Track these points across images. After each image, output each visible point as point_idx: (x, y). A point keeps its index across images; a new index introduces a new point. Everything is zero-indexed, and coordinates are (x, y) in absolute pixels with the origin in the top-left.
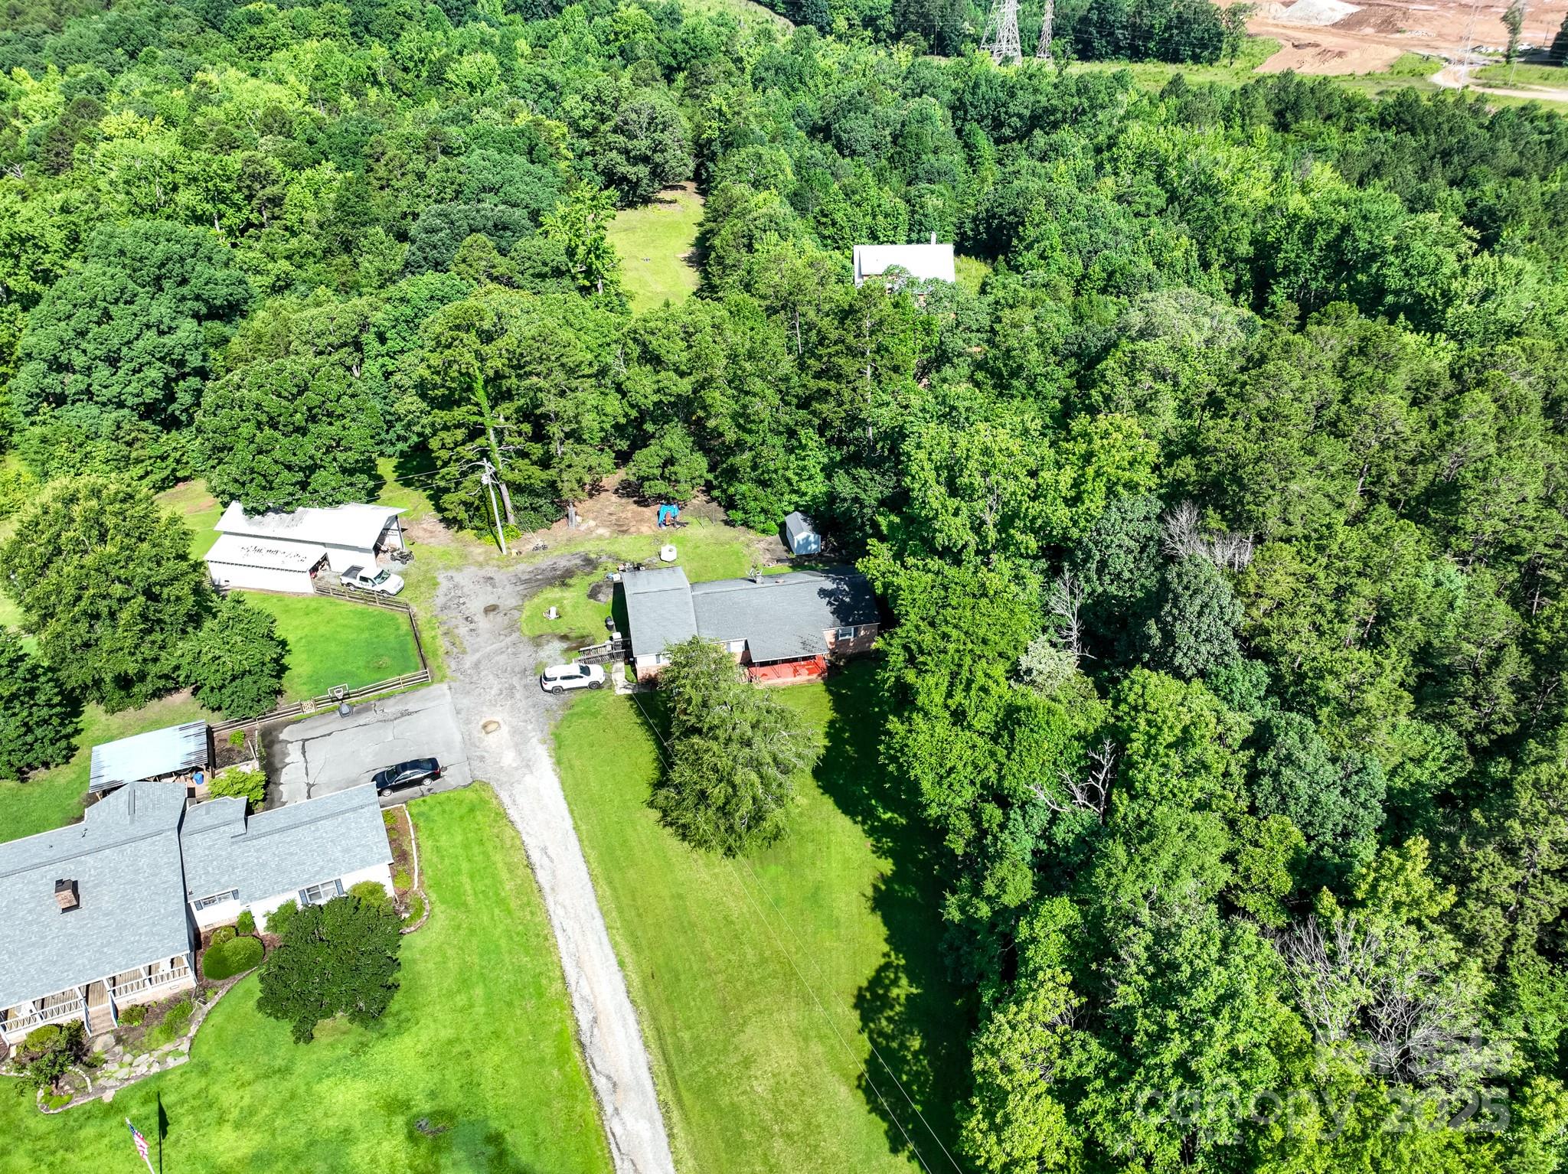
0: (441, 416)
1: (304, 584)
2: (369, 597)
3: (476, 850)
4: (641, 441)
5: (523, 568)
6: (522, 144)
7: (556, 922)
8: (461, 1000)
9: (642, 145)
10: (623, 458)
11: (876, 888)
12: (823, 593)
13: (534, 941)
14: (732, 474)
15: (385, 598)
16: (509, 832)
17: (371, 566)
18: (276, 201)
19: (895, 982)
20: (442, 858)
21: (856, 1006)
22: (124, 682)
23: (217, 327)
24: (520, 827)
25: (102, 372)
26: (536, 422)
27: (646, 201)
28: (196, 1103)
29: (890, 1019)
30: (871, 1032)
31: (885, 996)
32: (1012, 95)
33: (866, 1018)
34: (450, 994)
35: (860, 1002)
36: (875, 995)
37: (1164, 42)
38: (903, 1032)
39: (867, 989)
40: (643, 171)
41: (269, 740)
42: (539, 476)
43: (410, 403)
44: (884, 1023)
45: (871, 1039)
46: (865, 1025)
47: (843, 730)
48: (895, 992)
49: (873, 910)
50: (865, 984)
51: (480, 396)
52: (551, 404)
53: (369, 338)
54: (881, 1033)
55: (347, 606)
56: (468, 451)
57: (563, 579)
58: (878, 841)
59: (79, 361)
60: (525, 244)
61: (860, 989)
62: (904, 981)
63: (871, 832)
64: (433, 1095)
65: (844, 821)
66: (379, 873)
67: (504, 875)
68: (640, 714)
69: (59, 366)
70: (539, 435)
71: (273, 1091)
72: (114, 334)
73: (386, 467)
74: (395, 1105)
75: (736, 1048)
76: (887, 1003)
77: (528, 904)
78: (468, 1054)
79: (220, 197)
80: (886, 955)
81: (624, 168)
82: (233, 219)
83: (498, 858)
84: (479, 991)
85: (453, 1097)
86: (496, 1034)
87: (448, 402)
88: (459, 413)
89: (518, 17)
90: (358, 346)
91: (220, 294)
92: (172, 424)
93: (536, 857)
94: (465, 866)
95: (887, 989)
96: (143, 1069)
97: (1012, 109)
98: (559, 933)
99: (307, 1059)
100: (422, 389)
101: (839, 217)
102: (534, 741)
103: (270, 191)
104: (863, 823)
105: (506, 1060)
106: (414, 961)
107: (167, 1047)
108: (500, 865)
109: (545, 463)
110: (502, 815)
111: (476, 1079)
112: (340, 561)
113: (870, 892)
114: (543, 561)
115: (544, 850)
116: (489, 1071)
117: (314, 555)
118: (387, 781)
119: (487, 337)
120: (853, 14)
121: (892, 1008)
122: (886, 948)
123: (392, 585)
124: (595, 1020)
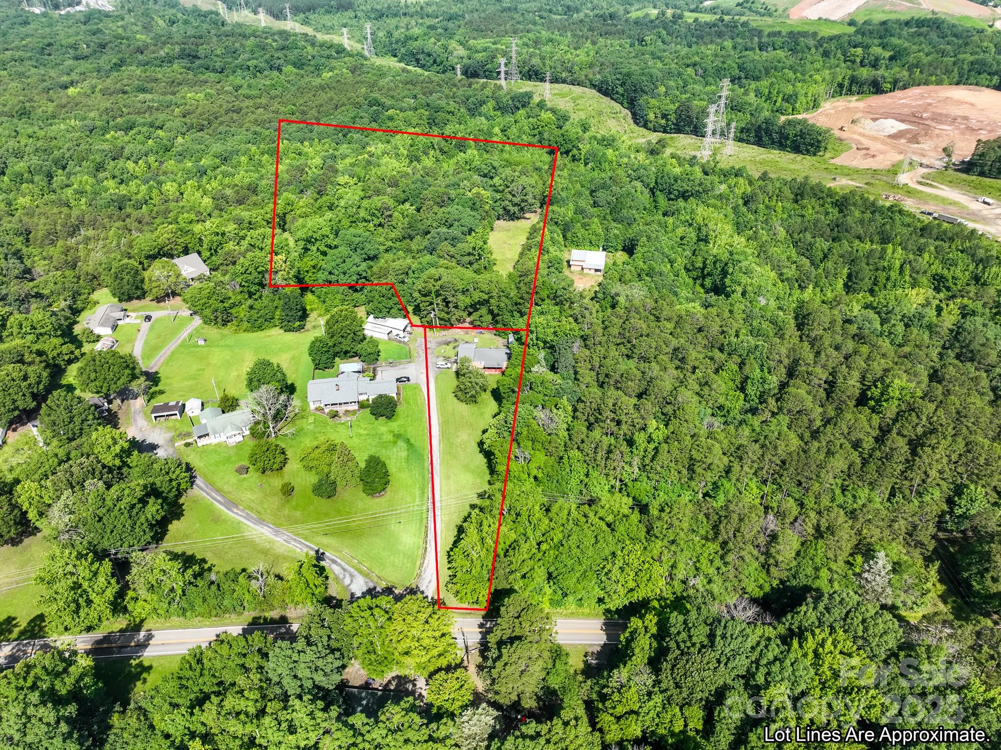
0: (423, 299)
1: (386, 337)
2: (400, 342)
3: (414, 395)
4: (476, 310)
5: (439, 340)
6: (470, 204)
8: (406, 418)
9: (516, 200)
10: (470, 314)
13: (422, 412)
14: (497, 322)
15: (404, 343)
16: (422, 393)
17: (402, 334)
18: (391, 216)
20: (407, 396)
22: (346, 352)
23: (370, 263)
25: (342, 276)
26: (447, 303)
27: (518, 218)
28: (357, 425)
32: (676, 181)
34: (404, 417)
37: (794, 142)
40: (516, 209)
41: (374, 370)
42: (446, 316)
43: (416, 295)
51: (433, 295)
52: (450, 299)
53: (410, 272)
55: (395, 343)
56: (429, 308)
57: (448, 343)
59: (337, 272)
60: (460, 245)
64: (398, 431)
66: (394, 395)
68: (456, 376)
69: (330, 273)
70: (447, 306)
71: (371, 426)
72: (345, 267)
73: (410, 309)
74: (391, 432)
77: (423, 406)
78: (406, 427)
79: (373, 215)
81: (511, 208)
82: (376, 222)
85: (402, 432)
87: (425, 295)
88: (428, 298)
89: (499, 113)
90: (407, 274)
91: (372, 253)
92: (356, 291)
96: (348, 420)
97: (675, 187)
99: (377, 423)
100: (420, 291)
101: (579, 235)
102: (432, 377)
103: (389, 213)
106: (399, 411)
107: (353, 417)
108: (419, 399)
109: (448, 313)
110: (421, 390)
112: (395, 332)
114: (444, 339)
117: (389, 330)
118: (398, 380)
119: (436, 280)
120: (658, 111)
123: (406, 340)
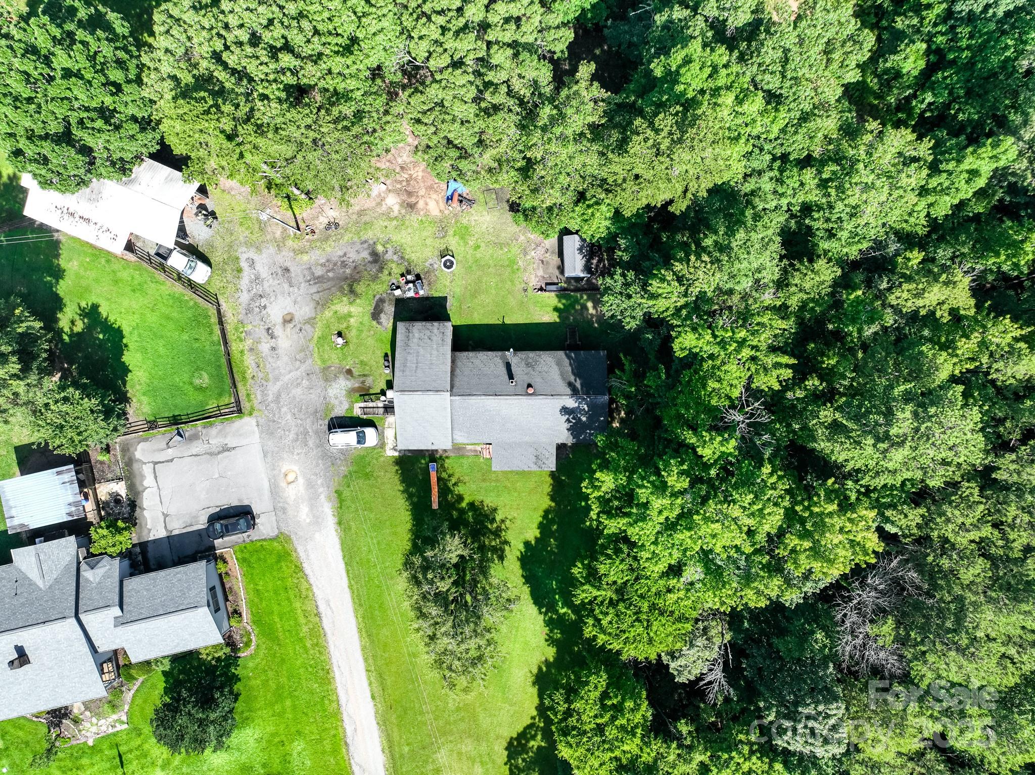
3: (283, 595)
5: (317, 257)
7: (334, 660)
8: (278, 708)
11: (540, 669)
12: (565, 410)
13: (321, 673)
16: (304, 585)
19: (533, 737)
20: (261, 600)
21: (506, 749)
24: (312, 581)
28: (138, 753)
29: (524, 760)
30: (511, 765)
31: (525, 745)
33: (510, 757)
34: (272, 705)
35: (510, 747)
36: (519, 743)
38: (529, 769)
39: (516, 739)
41: (128, 457)
44: (520, 761)
45: (510, 770)
46: (509, 760)
47: (552, 522)
48: (532, 743)
49: (534, 684)
50: (515, 736)
54: (517, 767)
57: (352, 281)
58: (551, 631)
61: (512, 738)
62: (539, 737)
63: (549, 623)
64: (264, 766)
65: (532, 610)
67: (302, 620)
68: (403, 481)
75: (434, 761)
76: (524, 749)
77: (317, 645)
78: (282, 743)
80: (533, 718)
83: (297, 605)
84: (288, 703)
86: (299, 733)
93: (322, 608)
94: (276, 608)
95: (528, 741)
96: (104, 728)
98: (335, 669)
102: (322, 497)
104: (546, 614)
105: (304, 750)
106: (249, 678)
107: (115, 717)
108: (299, 611)
110: (299, 569)
111: (288, 758)
113: (535, 671)
114: (334, 250)
115: (328, 603)
116: (295, 754)
121: (527, 753)
122: (535, 713)
124: (355, 730)
